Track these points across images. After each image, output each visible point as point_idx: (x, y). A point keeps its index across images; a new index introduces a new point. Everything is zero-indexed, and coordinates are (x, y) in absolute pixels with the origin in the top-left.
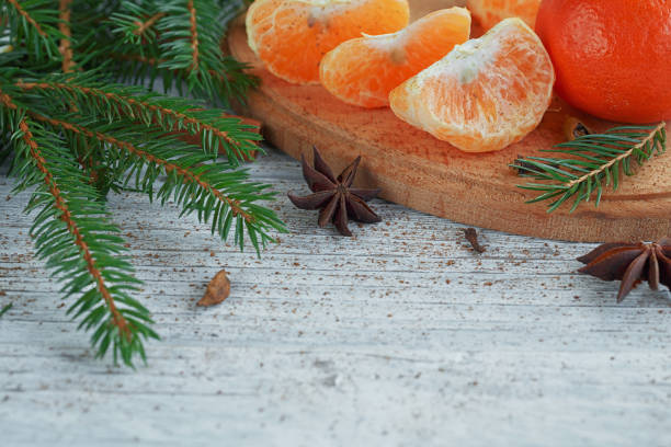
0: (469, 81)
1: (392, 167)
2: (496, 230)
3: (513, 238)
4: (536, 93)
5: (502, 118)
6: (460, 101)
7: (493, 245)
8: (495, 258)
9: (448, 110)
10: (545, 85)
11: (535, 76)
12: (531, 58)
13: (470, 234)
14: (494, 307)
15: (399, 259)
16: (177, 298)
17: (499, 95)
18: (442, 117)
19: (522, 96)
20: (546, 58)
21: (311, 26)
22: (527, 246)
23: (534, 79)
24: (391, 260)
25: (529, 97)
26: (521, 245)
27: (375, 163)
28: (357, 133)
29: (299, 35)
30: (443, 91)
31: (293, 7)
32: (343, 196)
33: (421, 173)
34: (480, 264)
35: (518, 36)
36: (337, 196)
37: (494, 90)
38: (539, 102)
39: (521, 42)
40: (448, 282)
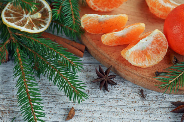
0: (144, 49)
1: (121, 69)
2: (149, 89)
3: (153, 92)
4: (163, 52)
5: (152, 59)
6: (141, 56)
7: (148, 94)
8: (148, 100)
9: (137, 60)
10: (165, 49)
11: (163, 47)
12: (162, 42)
13: (142, 91)
14: (147, 121)
15: (122, 100)
16: (60, 115)
17: (152, 53)
18: (135, 62)
19: (159, 53)
20: (166, 42)
21: (99, 22)
22: (157, 95)
23: (162, 48)
24: (119, 100)
25: (160, 53)
26: (156, 95)
27: (116, 67)
28: (111, 56)
29: (96, 25)
30: (136, 54)
31: (94, 18)
32: (107, 80)
33: (129, 72)
34: (144, 103)
35: (158, 36)
36: (105, 80)
37: (150, 52)
38: (163, 54)
39: (159, 37)
40: (134, 110)
